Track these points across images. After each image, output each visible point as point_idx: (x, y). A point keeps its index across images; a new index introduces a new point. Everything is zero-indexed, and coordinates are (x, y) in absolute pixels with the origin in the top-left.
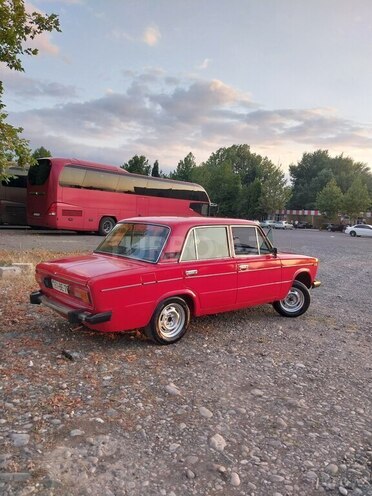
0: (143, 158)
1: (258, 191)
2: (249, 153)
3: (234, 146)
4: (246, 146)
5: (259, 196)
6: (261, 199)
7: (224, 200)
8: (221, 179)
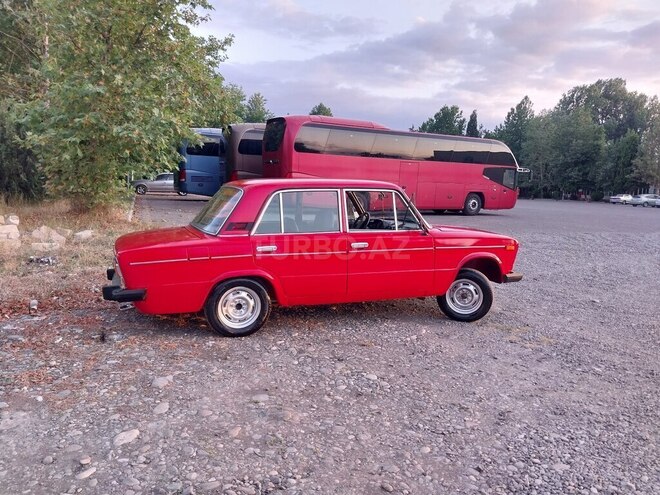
0: (455, 109)
1: (633, 149)
2: (624, 90)
3: (599, 82)
4: (620, 81)
5: (633, 157)
6: (637, 161)
7: (576, 164)
8: (571, 134)
